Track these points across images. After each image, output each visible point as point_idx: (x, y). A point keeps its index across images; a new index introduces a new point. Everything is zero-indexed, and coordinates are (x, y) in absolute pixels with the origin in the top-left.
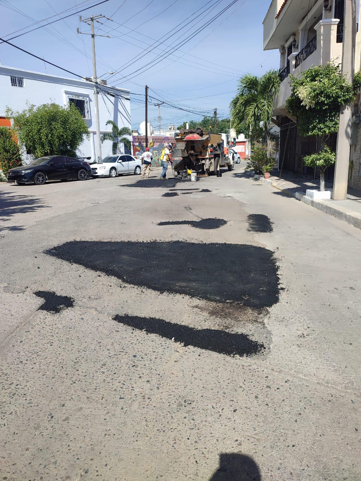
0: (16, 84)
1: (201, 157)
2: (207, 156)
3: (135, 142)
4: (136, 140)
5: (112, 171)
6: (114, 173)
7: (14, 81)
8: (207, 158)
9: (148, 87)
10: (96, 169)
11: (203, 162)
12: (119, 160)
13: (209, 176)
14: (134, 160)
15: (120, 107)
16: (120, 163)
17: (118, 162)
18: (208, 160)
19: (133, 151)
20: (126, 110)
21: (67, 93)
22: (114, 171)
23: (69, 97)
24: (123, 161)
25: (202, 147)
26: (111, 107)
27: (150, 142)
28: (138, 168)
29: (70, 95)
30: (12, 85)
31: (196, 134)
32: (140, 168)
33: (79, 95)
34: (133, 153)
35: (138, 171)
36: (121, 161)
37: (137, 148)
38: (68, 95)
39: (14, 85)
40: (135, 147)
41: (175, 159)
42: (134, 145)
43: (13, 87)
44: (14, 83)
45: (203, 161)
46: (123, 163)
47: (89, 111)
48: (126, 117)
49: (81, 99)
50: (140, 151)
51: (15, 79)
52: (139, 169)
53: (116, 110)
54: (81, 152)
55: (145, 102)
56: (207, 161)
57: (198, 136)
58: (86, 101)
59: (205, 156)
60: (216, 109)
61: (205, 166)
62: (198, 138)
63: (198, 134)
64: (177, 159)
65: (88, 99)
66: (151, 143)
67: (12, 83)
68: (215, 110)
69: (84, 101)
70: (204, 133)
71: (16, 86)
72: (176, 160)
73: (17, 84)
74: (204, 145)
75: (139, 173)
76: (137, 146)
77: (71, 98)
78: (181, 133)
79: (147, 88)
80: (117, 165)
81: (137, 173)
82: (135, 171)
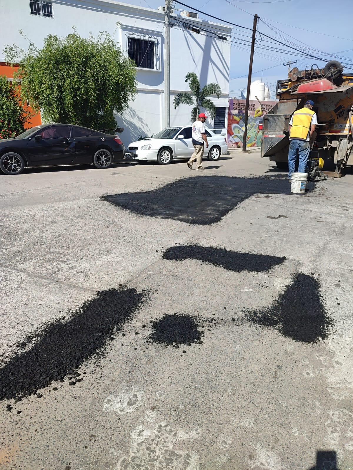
0: (39, 11)
1: (331, 134)
2: (346, 132)
3: (233, 109)
4: (235, 106)
5: (163, 154)
6: (166, 156)
7: (35, 6)
8: (346, 136)
9: (258, 16)
10: (137, 148)
11: (335, 143)
12: (180, 134)
13: (343, 175)
14: (211, 136)
15: (213, 55)
16: (179, 139)
17: (177, 138)
18: (345, 141)
19: (228, 122)
20: (222, 59)
21: (125, 28)
22: (167, 152)
23: (128, 35)
25: (335, 111)
26: (199, 54)
27: (257, 110)
28: (215, 149)
29: (129, 32)
30: (32, 13)
31: (326, 80)
32: (220, 150)
33: (143, 32)
34: (228, 125)
36: (182, 136)
37: (235, 117)
38: (126, 32)
39: (36, 14)
40: (231, 116)
41: (270, 136)
42: (229, 114)
43: (34, 16)
44: (35, 10)
45: (333, 142)
46: (186, 140)
47: (160, 58)
48: (222, 71)
49: (147, 39)
50: (240, 123)
51: (38, 4)
52: (218, 151)
53: (207, 60)
54: (142, 122)
55: (251, 44)
56: (342, 142)
57: (329, 83)
58: (156, 42)
59: (339, 132)
61: (336, 152)
62: (329, 88)
63: (329, 78)
64: (274, 136)
65: (159, 39)
66: (259, 111)
67: (32, 9)
69: (153, 43)
70: (344, 78)
71: (39, 14)
72: (272, 138)
73: (41, 12)
74: (341, 107)
75: (216, 158)
76: (236, 115)
77: (131, 36)
78: (290, 80)
79: (256, 18)
80: (174, 144)
81: (213, 157)
82: (208, 154)
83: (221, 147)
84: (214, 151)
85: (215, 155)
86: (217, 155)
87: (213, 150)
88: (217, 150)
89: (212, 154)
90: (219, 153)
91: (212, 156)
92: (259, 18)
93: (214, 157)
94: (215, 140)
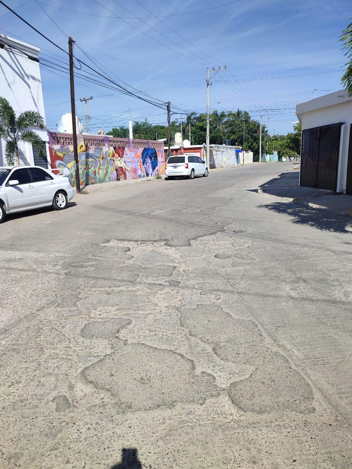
3: (55, 143)
12: (11, 179)
14: (52, 178)
16: (13, 186)
17: (7, 185)
19: (51, 158)
24: (21, 183)
27: (81, 144)
28: (60, 195)
32: (66, 195)
34: (51, 162)
35: (61, 201)
36: (16, 182)
37: (58, 154)
40: (53, 152)
42: (51, 149)
46: (21, 186)
52: (64, 197)
60: (169, 103)
68: (167, 105)
75: (62, 206)
76: (59, 151)
79: (71, 42)
80: (5, 193)
81: (59, 206)
82: (53, 202)
83: (67, 191)
84: (60, 198)
85: (61, 203)
86: (63, 202)
87: (58, 197)
88: (63, 195)
89: (58, 202)
90: (65, 199)
91: (58, 204)
92: (74, 42)
93: (61, 205)
94: (58, 183)
